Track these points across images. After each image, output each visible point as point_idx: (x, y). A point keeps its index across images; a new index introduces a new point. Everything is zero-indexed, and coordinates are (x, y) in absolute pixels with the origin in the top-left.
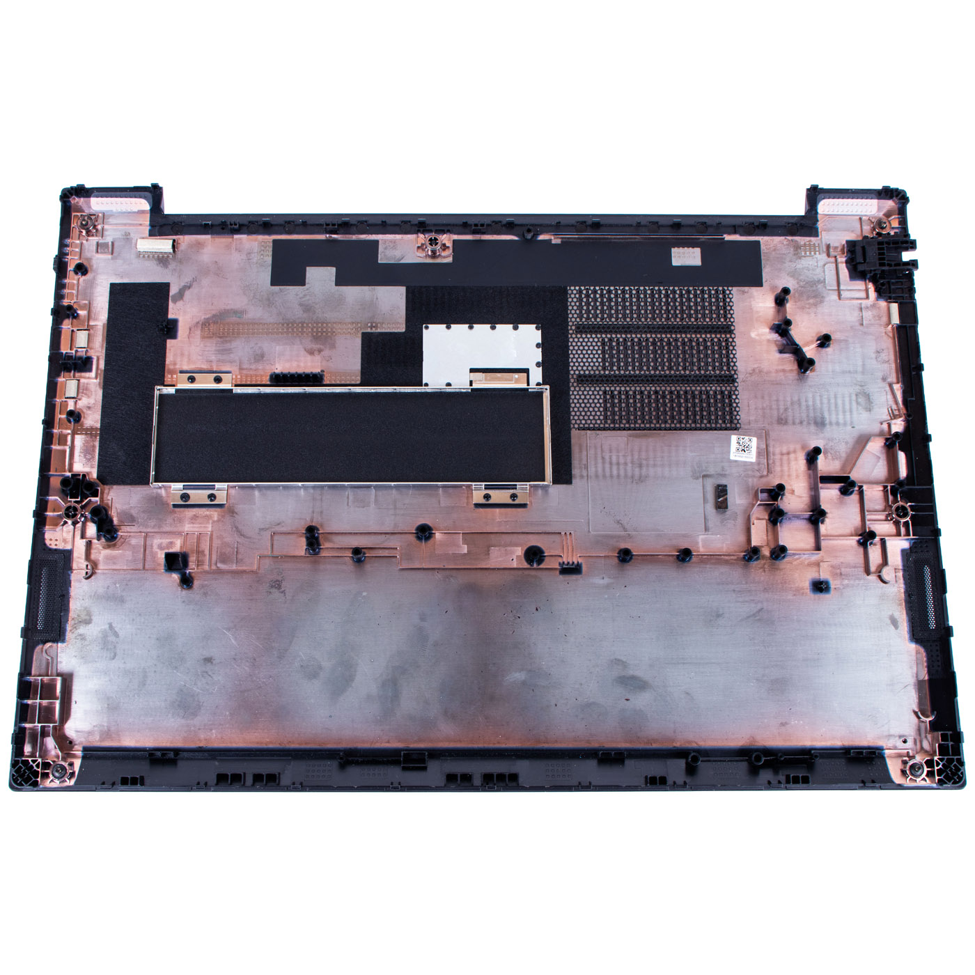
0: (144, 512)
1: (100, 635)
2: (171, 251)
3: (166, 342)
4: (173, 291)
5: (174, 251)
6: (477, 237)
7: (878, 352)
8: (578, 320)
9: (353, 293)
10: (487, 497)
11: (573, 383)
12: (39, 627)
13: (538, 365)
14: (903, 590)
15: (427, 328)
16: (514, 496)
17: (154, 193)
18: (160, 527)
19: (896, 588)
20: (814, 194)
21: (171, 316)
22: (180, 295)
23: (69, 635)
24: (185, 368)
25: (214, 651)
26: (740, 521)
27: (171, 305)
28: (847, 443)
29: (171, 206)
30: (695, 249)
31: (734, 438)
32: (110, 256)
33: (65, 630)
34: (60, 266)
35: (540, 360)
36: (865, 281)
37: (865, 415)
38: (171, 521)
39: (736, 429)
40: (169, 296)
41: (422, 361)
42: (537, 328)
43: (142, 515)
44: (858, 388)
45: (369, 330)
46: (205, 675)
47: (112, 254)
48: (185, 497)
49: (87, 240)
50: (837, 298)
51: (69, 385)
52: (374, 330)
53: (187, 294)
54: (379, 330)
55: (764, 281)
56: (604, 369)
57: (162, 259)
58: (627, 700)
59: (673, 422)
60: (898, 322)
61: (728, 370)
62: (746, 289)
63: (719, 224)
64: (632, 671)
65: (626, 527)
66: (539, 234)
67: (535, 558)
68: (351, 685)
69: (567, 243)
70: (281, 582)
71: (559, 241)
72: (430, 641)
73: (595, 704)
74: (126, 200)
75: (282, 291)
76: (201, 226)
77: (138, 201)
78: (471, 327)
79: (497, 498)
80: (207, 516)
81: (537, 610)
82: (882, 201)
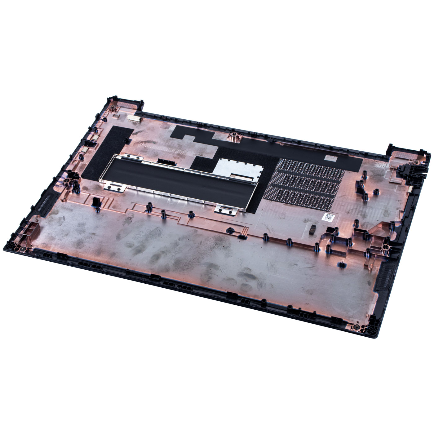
0: (92, 188)
1: (59, 218)
2: (139, 121)
3: (125, 145)
4: (134, 132)
5: (140, 122)
6: (253, 138)
8: (280, 168)
9: (199, 145)
10: (220, 210)
11: (269, 186)
12: (39, 210)
14: (377, 274)
15: (221, 159)
16: (231, 212)
17: (140, 104)
18: (96, 193)
19: (375, 273)
20: (391, 149)
21: (130, 138)
22: (136, 133)
23: (48, 216)
24: (127, 153)
25: (97, 232)
27: (132, 135)
28: (373, 225)
29: (145, 109)
30: (336, 157)
31: (326, 214)
32: (117, 119)
33: (47, 214)
34: (98, 117)
35: (259, 176)
36: (402, 178)
37: (384, 218)
38: (101, 193)
39: (329, 212)
40: (132, 132)
41: (215, 168)
42: (262, 167)
43: (91, 189)
44: (385, 209)
45: (199, 156)
46: (91, 238)
47: (118, 118)
48: (109, 187)
49: (111, 113)
50: (389, 182)
51: (84, 149)
52: (201, 156)
53: (139, 134)
54: (203, 156)
55: (359, 171)
56: (283, 184)
57: (135, 123)
58: (247, 281)
59: (303, 204)
60: (411, 192)
61: (333, 194)
62: (351, 172)
63: (348, 151)
64: (252, 273)
65: (271, 230)
66: (276, 141)
67: (230, 231)
68: (142, 252)
69: (285, 146)
70: (131, 218)
71: (283, 145)
72: (178, 246)
73: (233, 279)
74: (130, 104)
75: (173, 139)
76: (153, 116)
77: (133, 105)
78: (237, 162)
79: (224, 211)
80: (115, 194)
81: (224, 246)
82: (419, 156)
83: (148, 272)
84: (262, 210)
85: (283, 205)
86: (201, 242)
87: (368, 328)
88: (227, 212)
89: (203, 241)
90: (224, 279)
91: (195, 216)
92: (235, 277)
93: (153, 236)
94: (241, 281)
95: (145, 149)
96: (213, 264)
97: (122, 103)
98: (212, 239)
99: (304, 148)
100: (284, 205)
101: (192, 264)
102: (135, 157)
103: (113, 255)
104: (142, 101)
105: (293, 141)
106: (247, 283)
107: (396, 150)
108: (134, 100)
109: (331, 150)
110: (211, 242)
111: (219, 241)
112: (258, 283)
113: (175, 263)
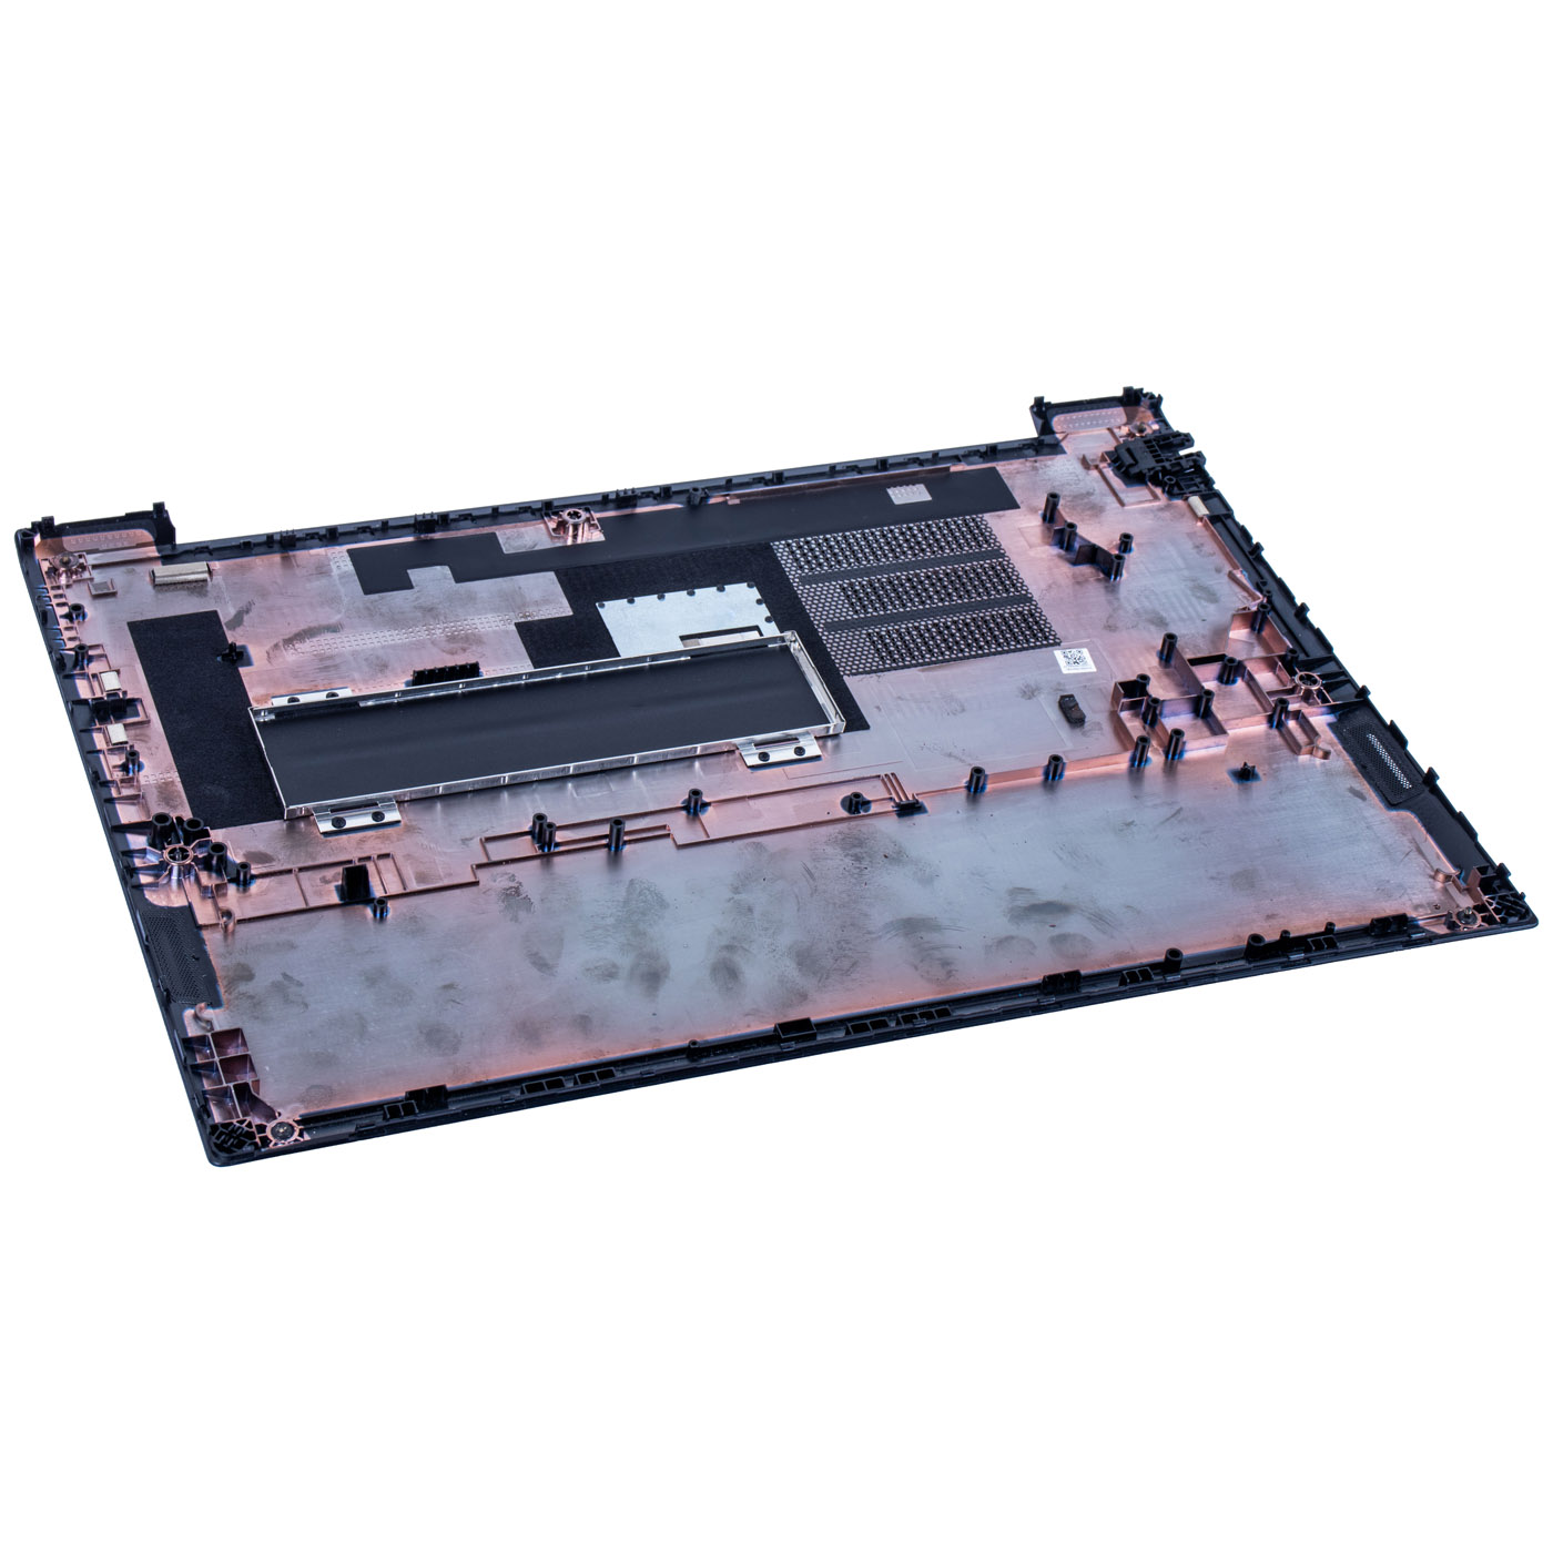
0: (283, 849)
1: (273, 987)
3: (237, 670)
4: (225, 618)
6: (627, 511)
7: (1197, 547)
8: (799, 571)
9: (486, 588)
10: (764, 756)
11: (822, 633)
13: (768, 620)
14: (1351, 763)
15: (602, 606)
16: (800, 751)
17: (157, 521)
18: (313, 860)
19: (1341, 760)
20: (1043, 411)
21: (232, 641)
22: (237, 621)
23: (225, 997)
24: (282, 692)
25: (455, 976)
26: (1107, 728)
27: (228, 631)
28: (1203, 636)
30: (917, 486)
31: (1058, 653)
33: (218, 992)
34: (45, 616)
35: (768, 615)
36: (1146, 484)
37: (1212, 608)
38: (329, 851)
39: (1059, 644)
40: (219, 623)
42: (750, 586)
43: (280, 851)
44: (1190, 584)
45: (523, 620)
48: (336, 822)
50: (1118, 505)
51: (112, 732)
52: (529, 619)
53: (248, 618)
54: (536, 618)
55: (1019, 503)
56: (856, 613)
58: (1053, 926)
59: (971, 650)
60: (1207, 513)
61: (1017, 591)
62: (1001, 513)
63: (936, 456)
64: (1044, 898)
65: (963, 758)
66: (708, 497)
67: (856, 804)
68: (666, 977)
69: (748, 503)
70: (518, 888)
71: (737, 501)
72: (756, 914)
73: (1012, 938)
74: (116, 533)
75: (382, 598)
76: (238, 547)
77: (131, 532)
78: (661, 597)
79: (777, 754)
80: (378, 837)
81: (886, 857)
82: (1128, 408)
83: (749, 1026)
84: (878, 708)
85: (920, 673)
86: (808, 871)
87: (1497, 903)
88: (787, 753)
89: (810, 866)
90: (988, 948)
91: (705, 805)
92: (1012, 930)
93: (644, 914)
94: (1034, 932)
95: (321, 660)
96: (910, 919)
97: (80, 538)
98: (829, 850)
99: (807, 491)
100: (923, 671)
101: (851, 946)
102: (321, 697)
103: (584, 1023)
104: (159, 508)
105: (759, 479)
106: (1056, 932)
107: (1057, 414)
108: (123, 514)
109: (887, 470)
110: (837, 861)
111: (855, 846)
112: (1089, 918)
113: (799, 964)
